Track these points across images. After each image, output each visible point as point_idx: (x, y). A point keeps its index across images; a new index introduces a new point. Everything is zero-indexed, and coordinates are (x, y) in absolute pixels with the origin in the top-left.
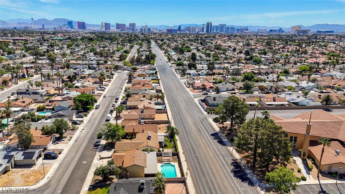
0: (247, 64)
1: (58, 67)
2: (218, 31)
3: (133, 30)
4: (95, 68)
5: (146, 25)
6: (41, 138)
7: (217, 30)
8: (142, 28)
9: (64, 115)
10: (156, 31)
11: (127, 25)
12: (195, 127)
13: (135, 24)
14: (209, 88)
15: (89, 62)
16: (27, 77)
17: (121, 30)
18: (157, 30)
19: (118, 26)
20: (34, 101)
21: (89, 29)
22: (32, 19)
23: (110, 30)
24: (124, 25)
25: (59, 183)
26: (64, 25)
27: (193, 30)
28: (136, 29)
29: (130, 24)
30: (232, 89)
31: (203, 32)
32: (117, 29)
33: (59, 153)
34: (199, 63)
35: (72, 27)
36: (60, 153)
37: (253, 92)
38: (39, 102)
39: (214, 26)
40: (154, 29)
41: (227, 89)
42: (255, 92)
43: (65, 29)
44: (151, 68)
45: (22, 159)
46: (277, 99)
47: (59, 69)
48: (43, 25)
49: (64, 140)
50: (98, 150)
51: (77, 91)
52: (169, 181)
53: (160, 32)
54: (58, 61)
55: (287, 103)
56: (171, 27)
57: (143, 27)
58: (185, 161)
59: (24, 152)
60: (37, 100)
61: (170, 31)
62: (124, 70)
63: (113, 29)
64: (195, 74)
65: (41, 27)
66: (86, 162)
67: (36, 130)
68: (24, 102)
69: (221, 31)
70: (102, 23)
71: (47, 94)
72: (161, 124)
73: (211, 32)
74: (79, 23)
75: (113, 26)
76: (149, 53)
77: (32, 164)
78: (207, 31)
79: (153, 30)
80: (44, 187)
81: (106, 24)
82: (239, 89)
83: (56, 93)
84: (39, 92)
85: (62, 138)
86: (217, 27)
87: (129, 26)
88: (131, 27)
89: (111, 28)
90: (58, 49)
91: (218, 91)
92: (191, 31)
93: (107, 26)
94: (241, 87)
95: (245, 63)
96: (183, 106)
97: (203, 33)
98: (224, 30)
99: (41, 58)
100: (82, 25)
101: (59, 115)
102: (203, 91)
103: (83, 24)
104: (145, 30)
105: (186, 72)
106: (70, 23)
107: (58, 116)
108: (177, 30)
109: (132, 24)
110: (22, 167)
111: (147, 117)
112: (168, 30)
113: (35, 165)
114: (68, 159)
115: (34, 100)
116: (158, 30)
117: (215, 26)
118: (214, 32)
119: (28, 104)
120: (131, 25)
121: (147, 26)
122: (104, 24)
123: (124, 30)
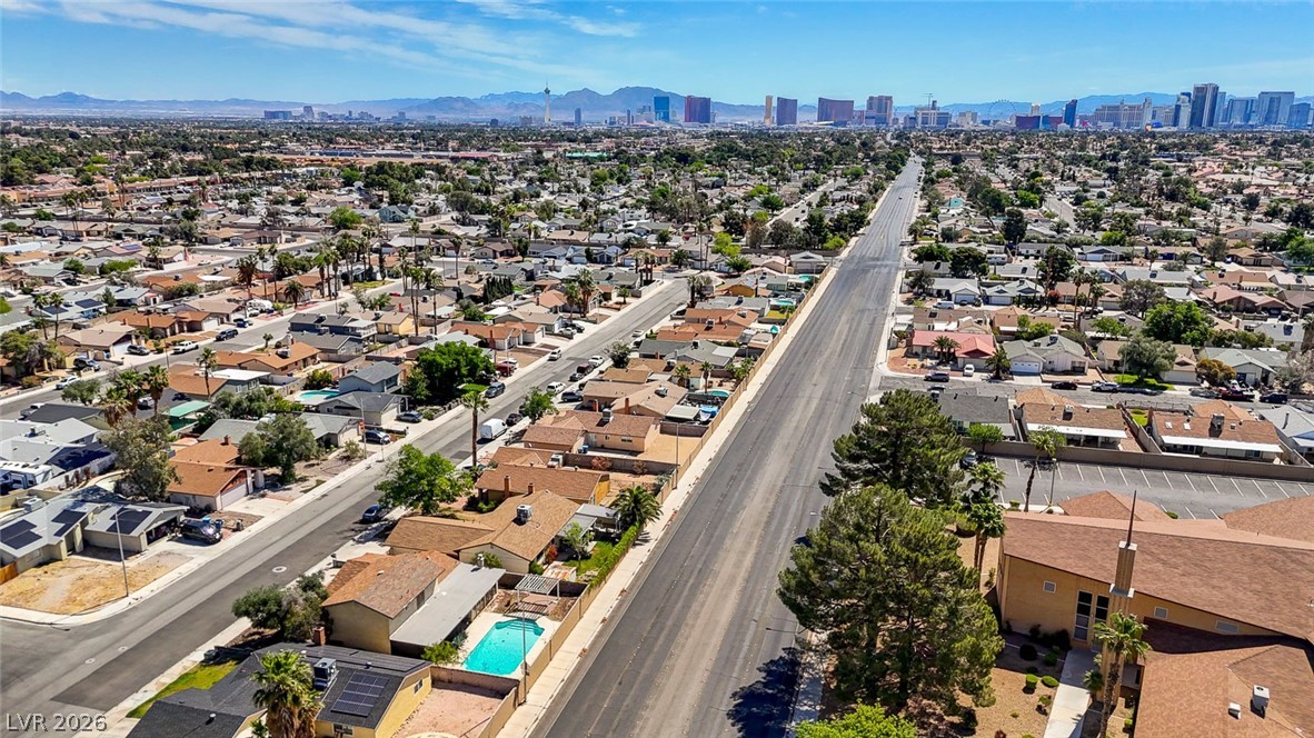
0: (1257, 263)
1: (494, 251)
2: (1250, 123)
3: (882, 120)
4: (609, 258)
5: (934, 102)
6: (210, 470)
7: (1247, 119)
8: (916, 113)
9: (354, 408)
10: (968, 125)
11: (860, 104)
12: (768, 500)
13: (890, 98)
14: (965, 354)
15: (611, 236)
16: (379, 277)
17: (835, 125)
18: (974, 119)
19: (826, 108)
20: (324, 356)
21: (722, 122)
22: (547, 91)
23: (795, 123)
24: (847, 105)
25: (148, 621)
26: (642, 110)
27: (1131, 117)
28: (893, 116)
29: (871, 98)
30: (1074, 367)
31: (1175, 123)
32: (820, 119)
33: (235, 527)
34: (1032, 252)
35: (666, 118)
36: (238, 529)
37: (1165, 388)
38: (337, 359)
39: (1232, 102)
40: (962, 115)
41: (1050, 367)
42: (1176, 387)
43: (645, 123)
44: (808, 267)
45: (104, 531)
46: (1233, 428)
47: (495, 257)
48: (578, 113)
49: (288, 489)
50: (356, 538)
51: (467, 333)
52: (464, 683)
53: (986, 127)
54: (514, 230)
55: (1275, 448)
56: (1037, 108)
57: (922, 109)
58: (604, 620)
59: (122, 509)
60: (336, 351)
61: (1028, 123)
62: (706, 270)
63: (807, 121)
64: (967, 298)
65: (572, 119)
66: (284, 569)
67: (223, 444)
68: (284, 356)
69: (1267, 120)
70: (769, 99)
71: (381, 337)
72: (643, 474)
73: (1211, 123)
74: (690, 101)
75: (808, 108)
76: (856, 207)
77: (132, 549)
78: (1195, 120)
79: (959, 123)
80: (98, 627)
81: (783, 102)
82: (1110, 371)
83: (407, 336)
84: (354, 329)
85: (289, 482)
86: (1248, 102)
87: (865, 109)
88: (874, 113)
89: (800, 117)
90: (556, 190)
91: (1000, 369)
92: (1124, 122)
93: (787, 108)
94: (1117, 363)
95: (1252, 262)
96: (797, 418)
97: (1174, 129)
98: (1283, 116)
99: (476, 218)
100: (700, 109)
101: (342, 405)
102: (938, 364)
103: (706, 102)
104: (925, 122)
105: (934, 287)
106: (662, 102)
107: (336, 407)
108: (1058, 120)
109: (880, 98)
110: (101, 554)
111: (616, 441)
112: (1021, 121)
113: (139, 552)
114: (241, 553)
115: (324, 351)
116: (979, 121)
117: (1241, 100)
118: (1229, 126)
119: (296, 363)
120: (876, 102)
121: (937, 105)
122: (775, 104)
123: (844, 124)
